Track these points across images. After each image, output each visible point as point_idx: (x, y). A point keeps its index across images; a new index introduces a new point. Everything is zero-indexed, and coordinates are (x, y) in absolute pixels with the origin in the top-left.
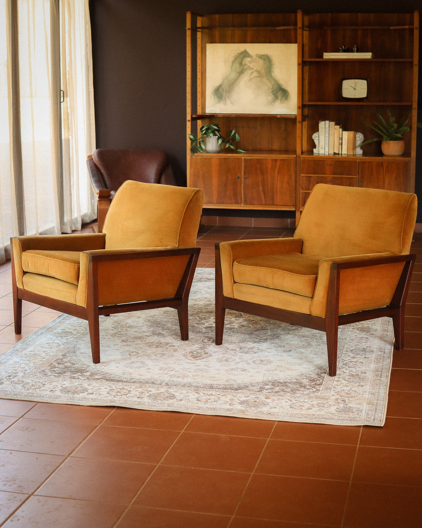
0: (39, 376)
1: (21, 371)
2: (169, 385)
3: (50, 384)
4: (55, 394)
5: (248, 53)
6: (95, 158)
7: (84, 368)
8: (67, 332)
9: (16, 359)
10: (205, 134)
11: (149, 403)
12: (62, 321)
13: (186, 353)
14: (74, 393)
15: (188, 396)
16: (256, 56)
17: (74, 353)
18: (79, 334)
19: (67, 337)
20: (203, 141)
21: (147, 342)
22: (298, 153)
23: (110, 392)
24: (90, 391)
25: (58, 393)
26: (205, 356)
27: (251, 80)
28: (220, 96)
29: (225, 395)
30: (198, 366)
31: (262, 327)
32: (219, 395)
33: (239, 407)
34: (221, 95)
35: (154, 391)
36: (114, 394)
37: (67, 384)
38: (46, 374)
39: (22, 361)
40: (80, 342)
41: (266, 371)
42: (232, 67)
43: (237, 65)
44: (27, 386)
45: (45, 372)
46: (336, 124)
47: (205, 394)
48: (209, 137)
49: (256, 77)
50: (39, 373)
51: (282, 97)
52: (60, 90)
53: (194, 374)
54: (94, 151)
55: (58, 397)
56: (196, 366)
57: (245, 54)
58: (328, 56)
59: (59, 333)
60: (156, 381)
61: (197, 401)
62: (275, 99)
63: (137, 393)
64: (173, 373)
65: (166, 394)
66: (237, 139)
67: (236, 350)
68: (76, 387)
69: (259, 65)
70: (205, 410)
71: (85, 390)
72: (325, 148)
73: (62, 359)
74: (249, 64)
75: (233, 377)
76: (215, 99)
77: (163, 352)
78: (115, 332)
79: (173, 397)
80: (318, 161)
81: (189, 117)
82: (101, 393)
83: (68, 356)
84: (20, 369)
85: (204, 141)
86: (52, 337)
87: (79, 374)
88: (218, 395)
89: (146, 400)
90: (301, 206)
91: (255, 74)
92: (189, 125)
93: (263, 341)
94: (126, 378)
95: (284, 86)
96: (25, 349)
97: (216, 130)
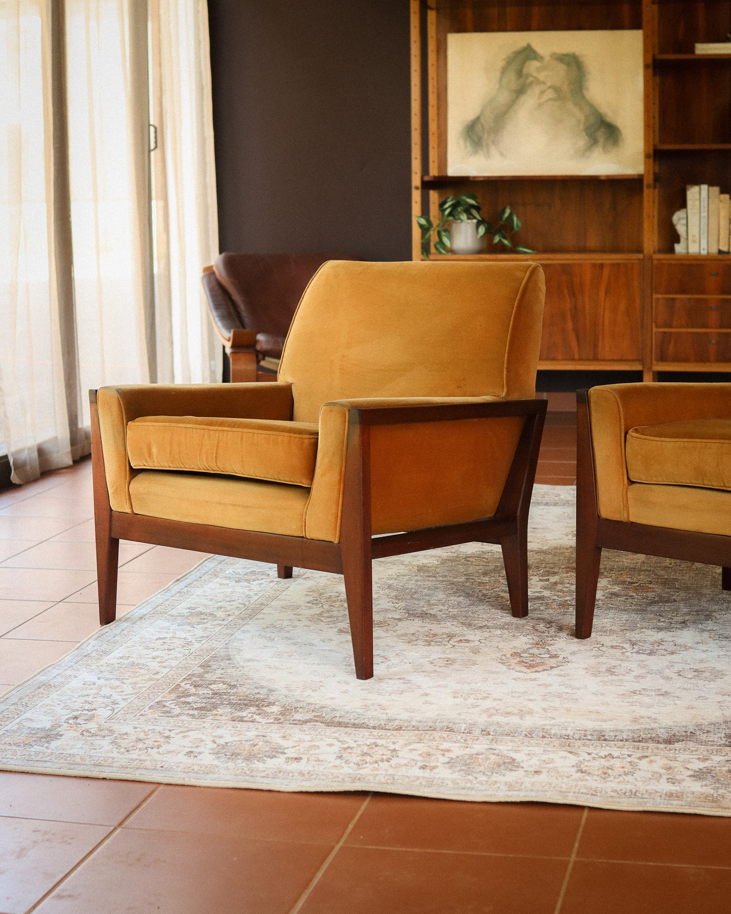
0: (150, 716)
1: (103, 705)
2: (491, 733)
3: (184, 737)
4: (202, 762)
5: (534, 52)
6: (221, 273)
7: (262, 697)
8: (201, 614)
9: (86, 676)
10: (450, 214)
11: (454, 781)
12: (185, 590)
13: (504, 658)
14: (249, 758)
15: (551, 761)
16: (551, 56)
17: (229, 660)
18: (231, 618)
19: (206, 625)
20: (445, 231)
21: (399, 632)
22: (646, 252)
23: (344, 755)
24: (291, 753)
25: (207, 759)
26: (553, 662)
27: (540, 106)
28: (476, 139)
29: (647, 757)
30: (547, 686)
31: (660, 596)
32: (629, 756)
33: (697, 787)
34: (480, 139)
35: (457, 750)
36: (355, 759)
37: (228, 734)
38: (168, 712)
39: (102, 682)
40: (239, 635)
41: (720, 696)
42: (501, 79)
43: (511, 75)
44: (124, 743)
45: (164, 706)
46: (722, 192)
47: (593, 755)
48: (459, 221)
49: (550, 99)
50: (150, 708)
51: (607, 138)
52: (150, 125)
53: (545, 705)
54: (215, 259)
55: (210, 770)
56: (540, 685)
57: (528, 53)
58: (705, 49)
59: (183, 616)
60: (454, 723)
61: (580, 775)
62: (592, 145)
63: (414, 755)
64: (488, 704)
65: (493, 757)
66: (515, 227)
67: (623, 648)
68: (252, 742)
69: (558, 75)
70: (612, 797)
71: (276, 751)
72: (700, 241)
73: (201, 676)
74: (535, 74)
75: (643, 712)
76: (466, 147)
77: (448, 656)
78: (318, 612)
79: (512, 764)
80: (690, 265)
81: (416, 180)
82: (321, 757)
83: (214, 667)
84: (100, 700)
85: (448, 231)
86: (167, 624)
87: (253, 709)
88: (626, 756)
89: (444, 773)
90: (654, 362)
91: (550, 94)
92: (416, 196)
93: (678, 626)
94: (373, 718)
95: (610, 117)
96: (106, 653)
97: (473, 206)
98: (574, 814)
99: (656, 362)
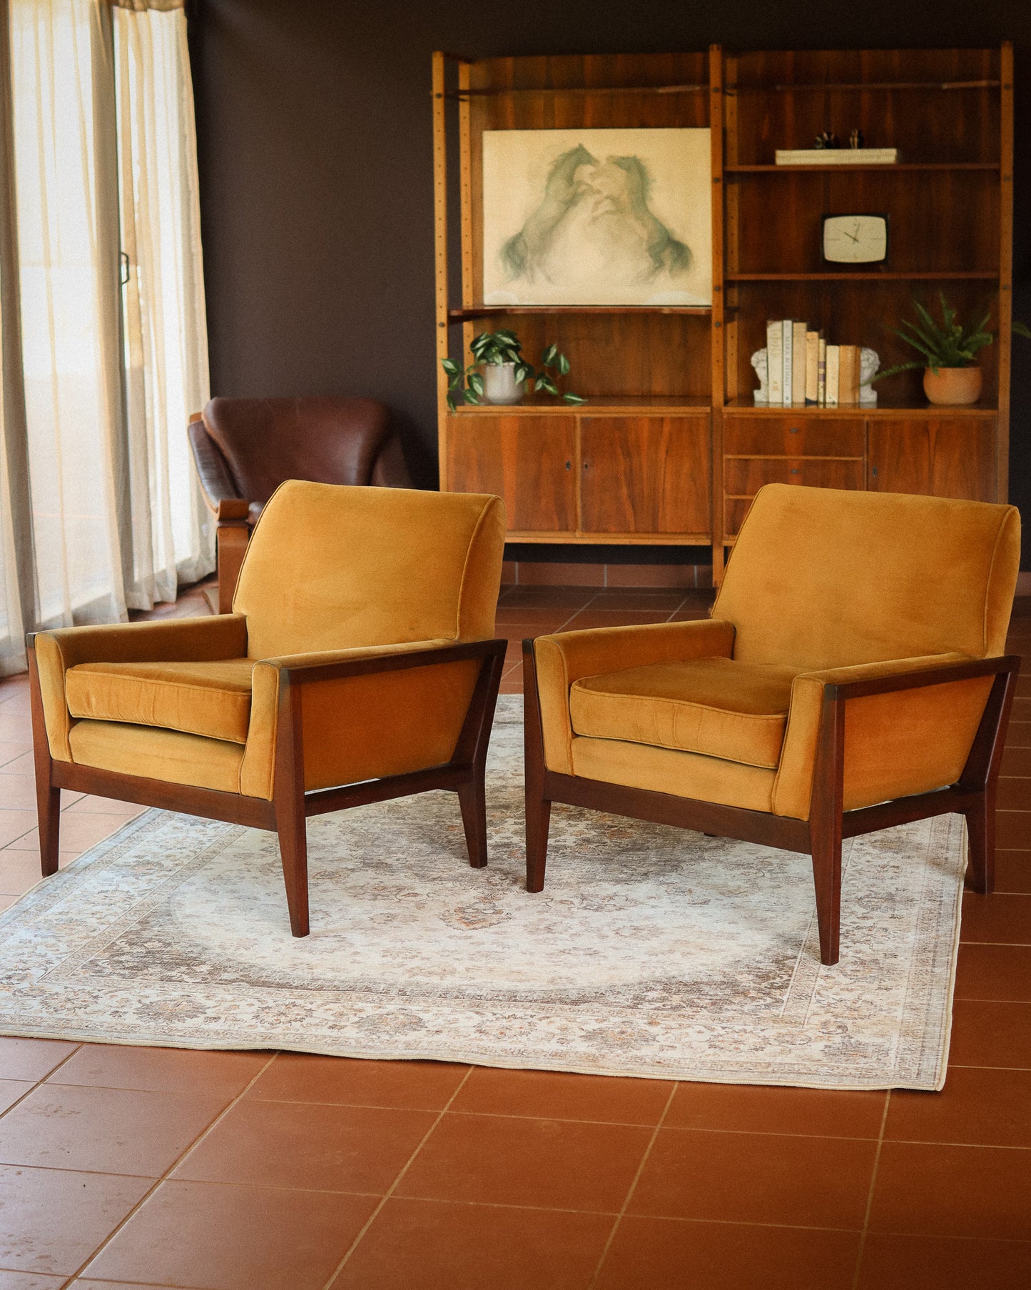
0: (82, 975)
1: (37, 965)
2: (408, 993)
3: (112, 997)
4: (126, 1022)
5: (588, 154)
6: (209, 421)
7: (194, 955)
8: (148, 864)
9: (23, 933)
10: (482, 356)
11: (357, 1041)
12: (135, 836)
13: (447, 913)
14: (173, 1016)
15: (456, 1021)
16: (607, 159)
17: (168, 915)
18: (178, 868)
19: (150, 877)
20: (477, 375)
21: (348, 885)
22: (715, 404)
23: (261, 1015)
24: (210, 1013)
25: (131, 1019)
26: (495, 918)
27: (595, 219)
28: (518, 260)
29: (548, 1017)
30: (479, 944)
31: (635, 843)
32: (532, 1016)
33: (583, 1047)
34: (522, 259)
35: (369, 1010)
36: (270, 1018)
37: (153, 995)
38: (100, 971)
39: (39, 939)
40: (183, 888)
41: (647, 956)
42: (547, 188)
43: (560, 183)
44: (53, 1003)
45: (97, 965)
46: (810, 329)
47: (498, 1016)
48: (494, 364)
49: (608, 212)
50: (82, 968)
51: (675, 261)
52: (120, 253)
53: (469, 964)
54: (206, 403)
55: (132, 1029)
56: (472, 944)
57: (580, 156)
58: (788, 158)
59: (129, 866)
60: (375, 983)
61: (478, 1035)
62: (657, 268)
63: (329, 1016)
64: (416, 963)
65: (401, 1017)
66: (562, 370)
67: (572, 903)
68: (175, 1002)
69: (615, 182)
70: (499, 1055)
71: (198, 1010)
72: (783, 388)
73: (138, 933)
74: (589, 182)
75: (564, 972)
76: (506, 269)
77: (391, 911)
78: (270, 862)
79: (417, 1023)
80: (768, 420)
81: (441, 316)
82: (238, 1017)
83: (153, 923)
84: (34, 958)
85: (480, 376)
86: (111, 875)
87: (183, 968)
88: (528, 1017)
89: (351, 1033)
90: (725, 535)
91: (606, 206)
92: (442, 335)
93: (639, 879)
94: (298, 978)
95: (679, 235)
96: (45, 908)
97: (510, 346)
98: (460, 1071)
99: (727, 536)
